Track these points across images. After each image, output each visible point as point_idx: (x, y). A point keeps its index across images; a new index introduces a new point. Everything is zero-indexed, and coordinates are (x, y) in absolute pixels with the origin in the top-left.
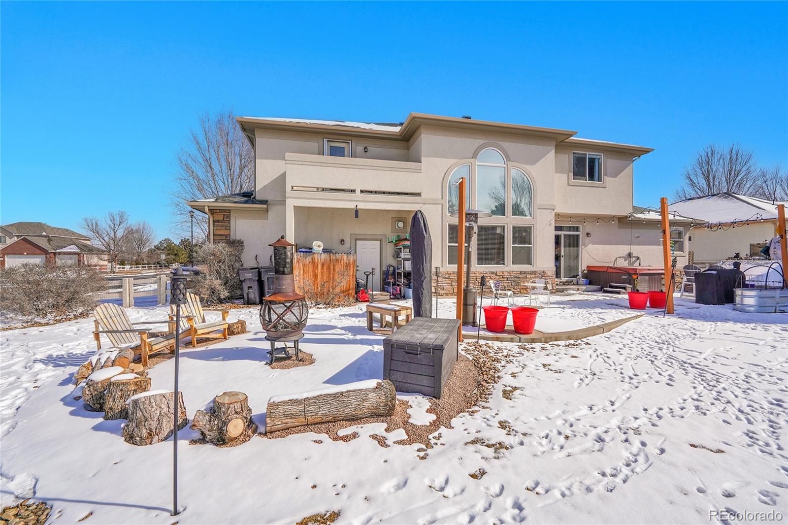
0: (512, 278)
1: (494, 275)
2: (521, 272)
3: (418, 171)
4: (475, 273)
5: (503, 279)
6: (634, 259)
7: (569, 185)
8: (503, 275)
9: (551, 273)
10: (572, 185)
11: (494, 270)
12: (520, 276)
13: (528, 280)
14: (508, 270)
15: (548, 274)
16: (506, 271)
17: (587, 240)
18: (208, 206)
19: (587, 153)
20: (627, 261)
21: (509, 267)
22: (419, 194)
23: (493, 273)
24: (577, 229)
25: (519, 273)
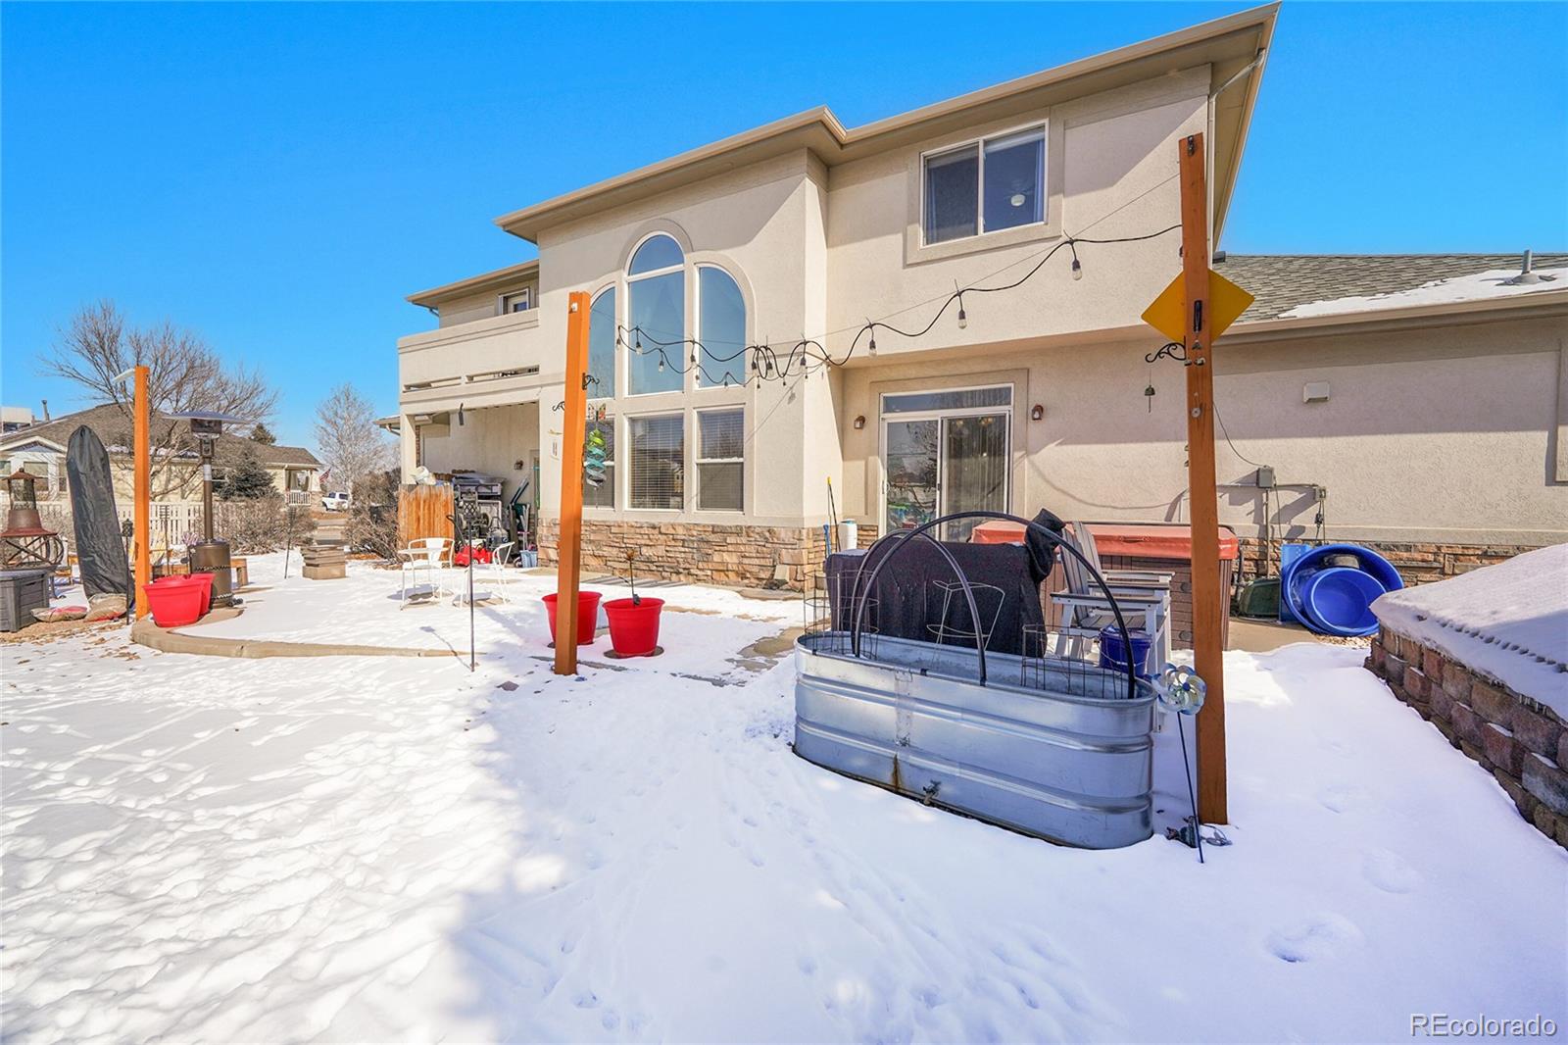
0: (693, 541)
1: (657, 531)
2: (713, 526)
3: (533, 324)
4: (620, 526)
5: (673, 543)
6: (1289, 497)
7: (907, 266)
8: (674, 532)
9: (790, 534)
10: (918, 264)
11: (655, 521)
12: (712, 537)
13: (730, 548)
14: (684, 522)
15: (783, 535)
16: (680, 525)
17: (1035, 430)
19: (981, 140)
20: (1251, 505)
21: (692, 513)
22: (534, 370)
23: (654, 527)
24: (1000, 397)
25: (710, 529)
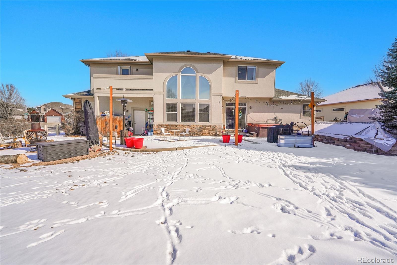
0: (198, 128)
1: (189, 126)
2: (203, 125)
3: (152, 79)
4: (179, 126)
5: (193, 129)
7: (235, 83)
8: (193, 126)
9: (219, 126)
10: (237, 83)
11: (189, 124)
12: (203, 127)
13: (207, 129)
14: (196, 124)
15: (218, 126)
16: (195, 125)
17: (250, 110)
18: (71, 97)
19: (247, 66)
21: (197, 123)
22: (153, 90)
23: (188, 126)
24: (245, 105)
25: (202, 126)
